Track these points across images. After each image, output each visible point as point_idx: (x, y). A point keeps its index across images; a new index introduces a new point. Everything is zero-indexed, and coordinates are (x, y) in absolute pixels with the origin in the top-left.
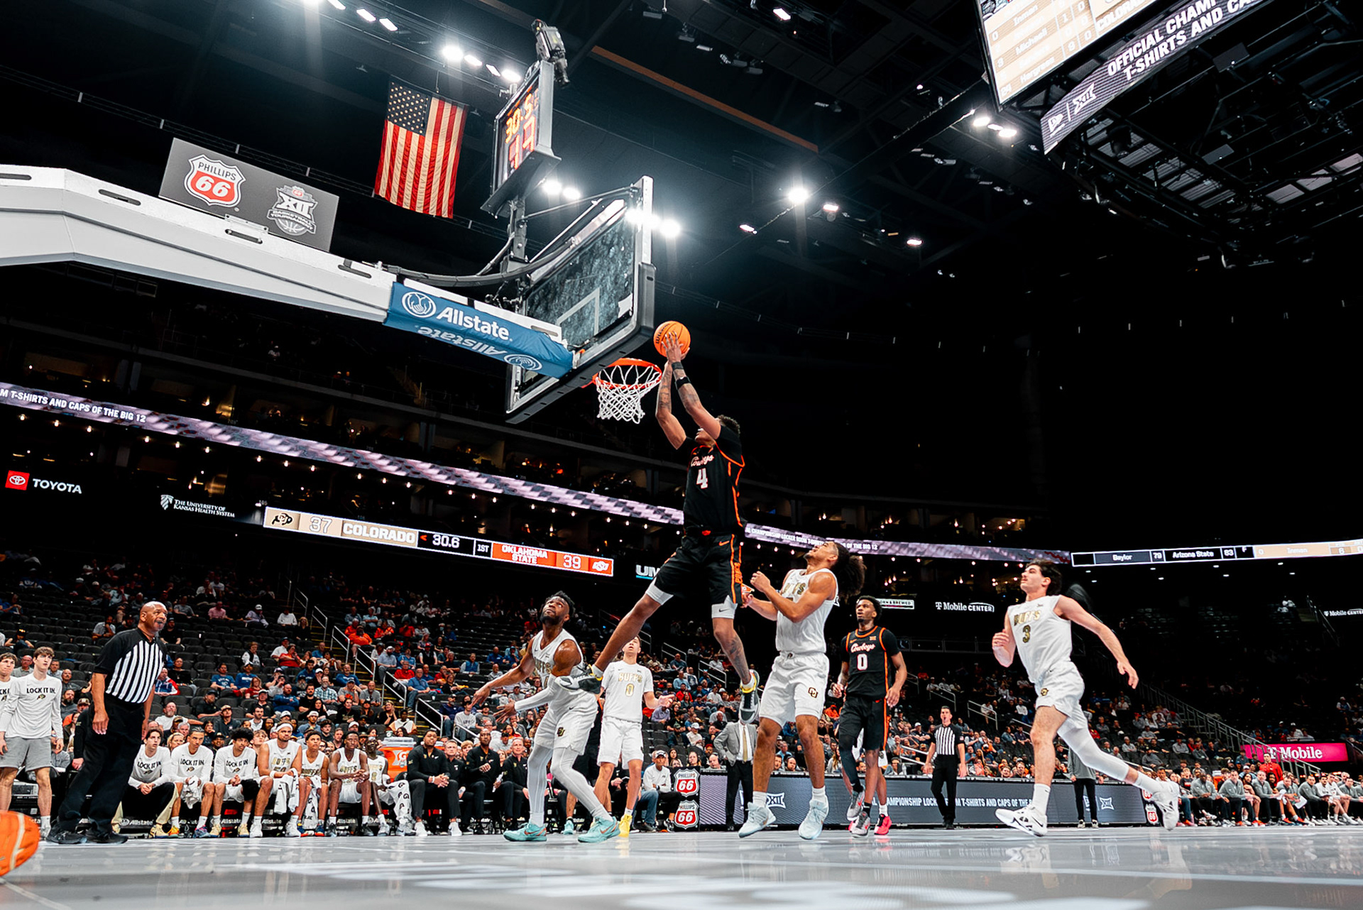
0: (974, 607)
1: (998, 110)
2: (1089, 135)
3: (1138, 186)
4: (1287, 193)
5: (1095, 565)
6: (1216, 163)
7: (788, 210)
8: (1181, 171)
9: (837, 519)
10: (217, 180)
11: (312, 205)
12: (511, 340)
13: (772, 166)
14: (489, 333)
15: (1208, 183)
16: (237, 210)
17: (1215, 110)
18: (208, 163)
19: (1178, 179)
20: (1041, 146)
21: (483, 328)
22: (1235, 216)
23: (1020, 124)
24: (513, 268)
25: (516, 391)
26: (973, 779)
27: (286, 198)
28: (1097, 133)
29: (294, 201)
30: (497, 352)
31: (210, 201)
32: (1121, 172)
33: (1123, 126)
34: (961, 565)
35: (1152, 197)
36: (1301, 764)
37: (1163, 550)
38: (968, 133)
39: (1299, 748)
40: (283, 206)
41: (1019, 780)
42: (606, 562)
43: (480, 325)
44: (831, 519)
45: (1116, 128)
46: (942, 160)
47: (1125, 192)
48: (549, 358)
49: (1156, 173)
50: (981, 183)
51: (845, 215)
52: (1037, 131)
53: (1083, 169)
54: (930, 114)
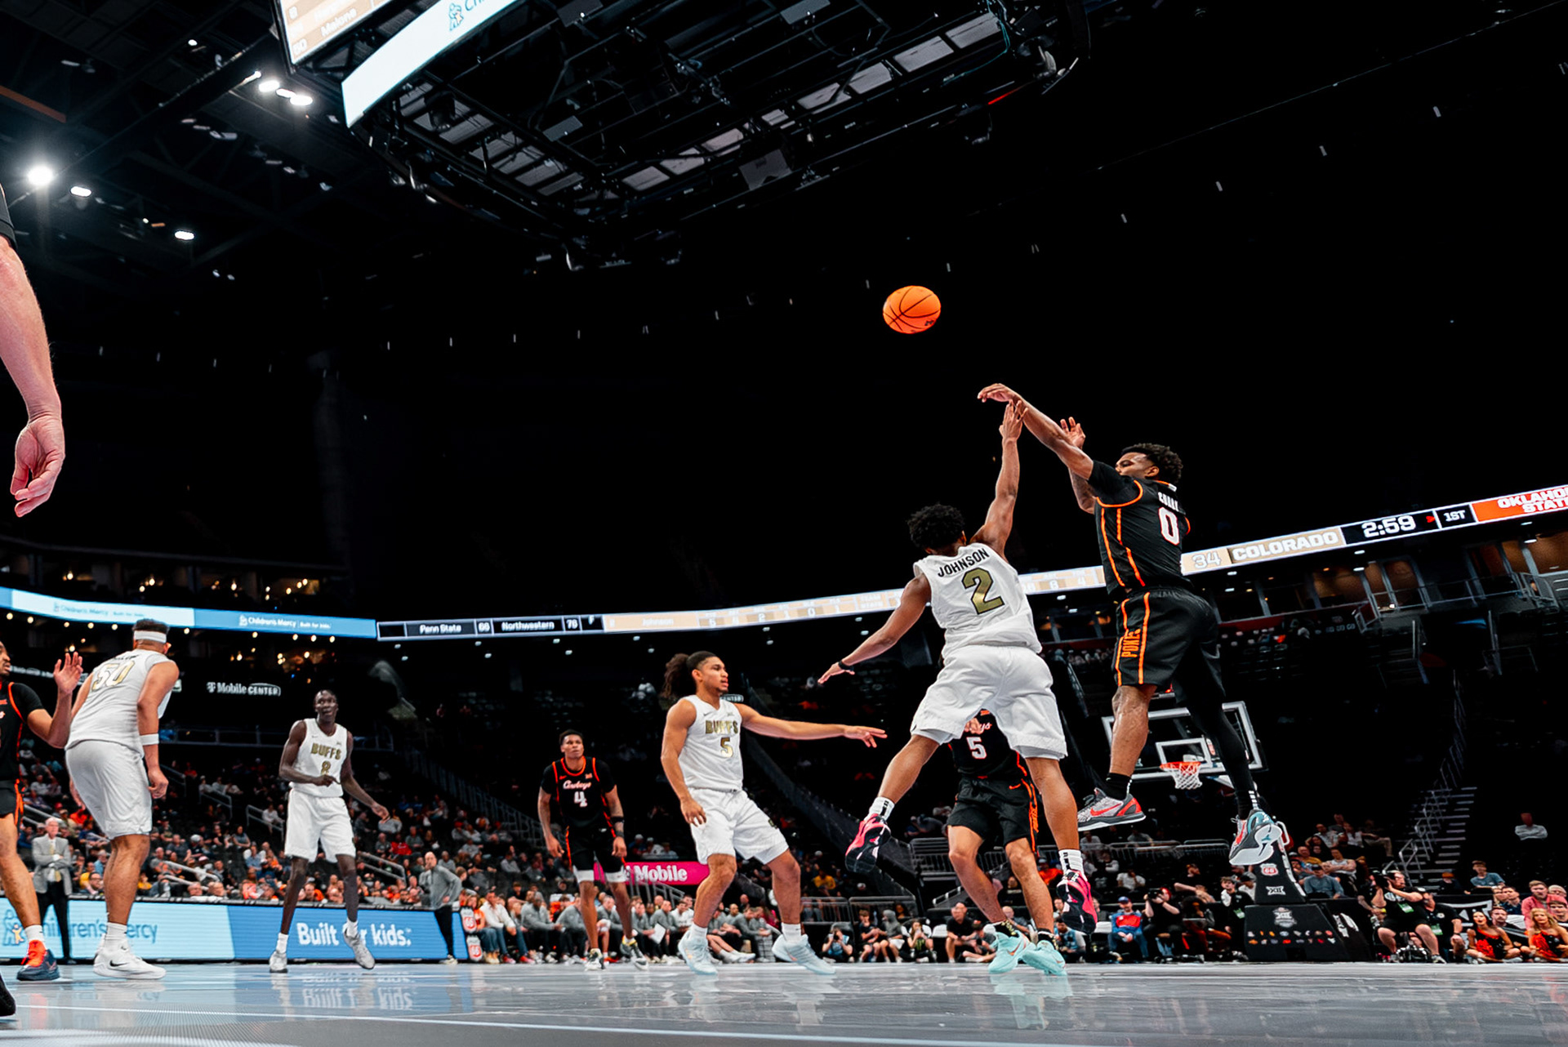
0: (256, 690)
1: (289, 72)
2: (402, 103)
3: (463, 167)
4: (648, 178)
5: (406, 638)
6: (561, 139)
7: (28, 194)
8: (516, 149)
9: (86, 578)
13: (8, 139)
15: (549, 164)
17: (559, 73)
19: (513, 160)
20: (341, 115)
22: (583, 206)
23: (316, 90)
26: (252, 902)
28: (413, 100)
32: (443, 149)
33: (445, 93)
34: (241, 638)
35: (480, 181)
36: (661, 887)
37: (491, 620)
38: (253, 100)
39: (659, 867)
41: (310, 904)
44: (79, 579)
45: (436, 95)
46: (220, 133)
47: (445, 173)
49: (485, 152)
50: (269, 162)
51: (99, 201)
52: (337, 97)
53: (395, 146)
54: (206, 76)
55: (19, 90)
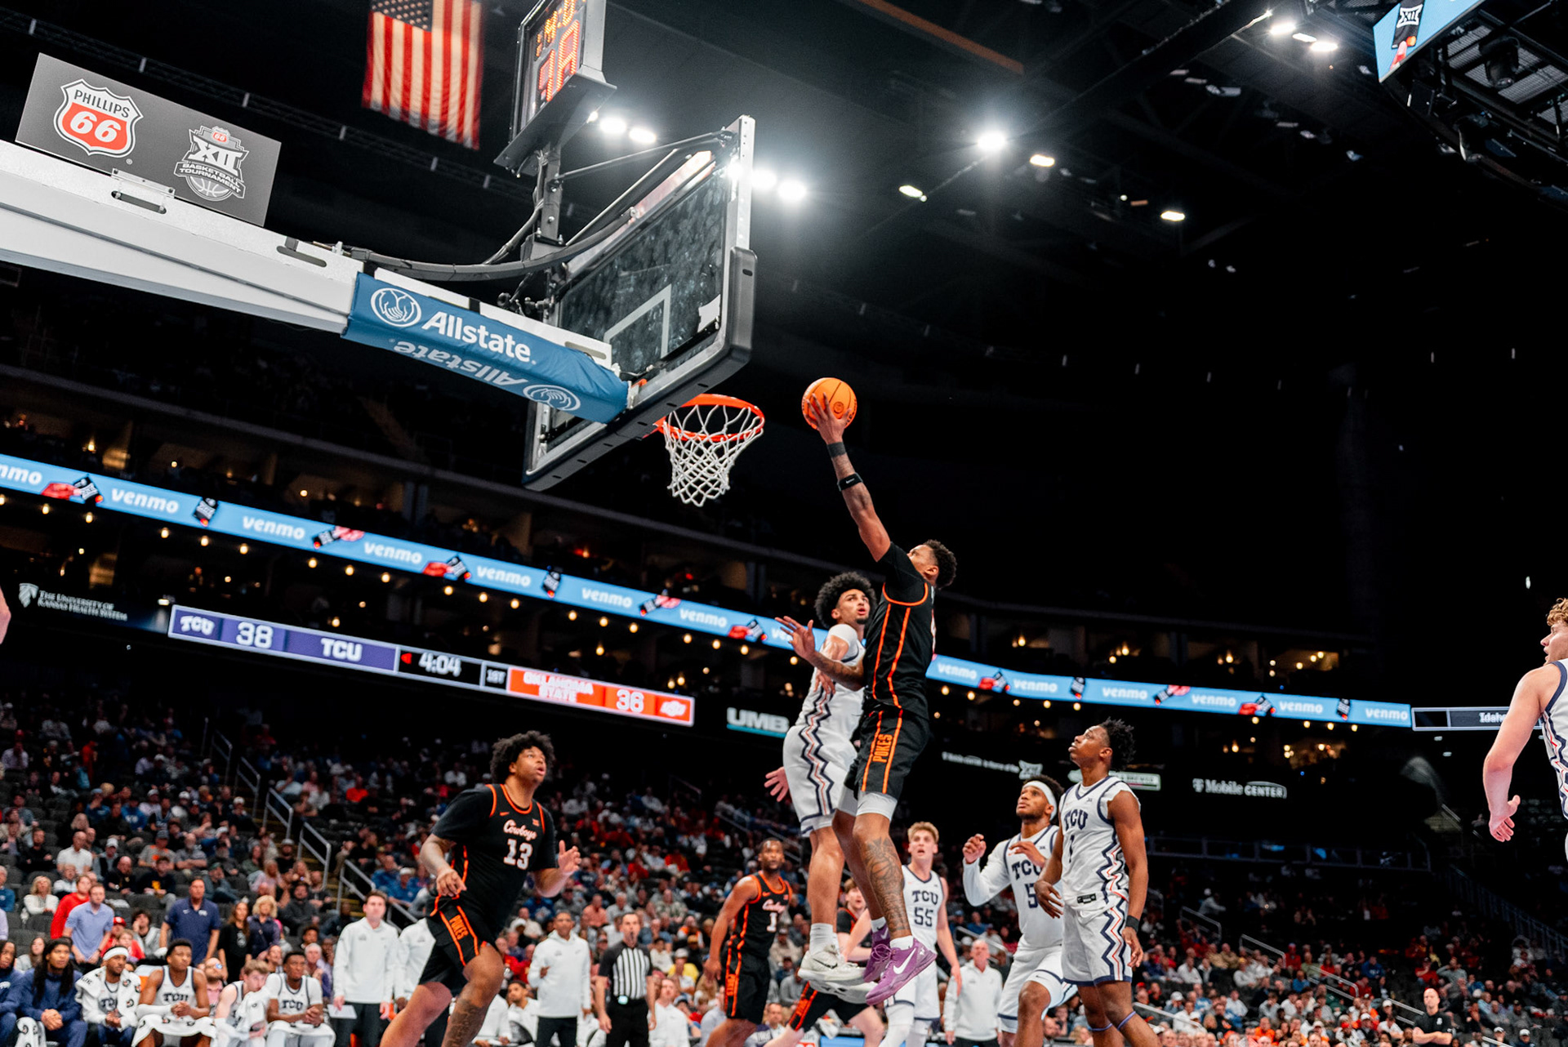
0: (1255, 789)
1: (1305, 11)
2: (1451, 52)
3: (1530, 134)
5: (1449, 728)
7: (975, 163)
9: (1042, 644)
10: (102, 118)
11: (240, 155)
12: (534, 362)
13: (950, 95)
14: (500, 350)
16: (129, 162)
18: (89, 92)
20: (1373, 69)
21: (492, 343)
23: (1342, 33)
24: (540, 253)
25: (542, 441)
27: (202, 144)
28: (1465, 48)
29: (214, 149)
30: (512, 382)
31: (91, 148)
32: (1504, 111)
33: (1505, 39)
34: (1236, 723)
35: (1551, 151)
38: (1264, 48)
40: (198, 157)
42: (682, 702)
43: (488, 339)
44: (1033, 645)
45: (1495, 42)
46: (1219, 88)
47: (1505, 141)
48: (590, 389)
49: (1558, 113)
50: (1281, 124)
51: (1065, 172)
52: (1367, 44)
53: (1440, 106)
54: (1202, 16)
55: (966, 33)
